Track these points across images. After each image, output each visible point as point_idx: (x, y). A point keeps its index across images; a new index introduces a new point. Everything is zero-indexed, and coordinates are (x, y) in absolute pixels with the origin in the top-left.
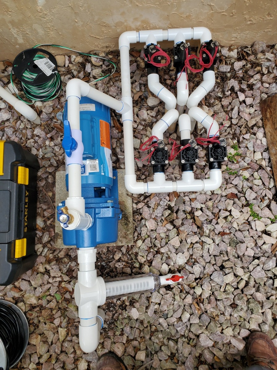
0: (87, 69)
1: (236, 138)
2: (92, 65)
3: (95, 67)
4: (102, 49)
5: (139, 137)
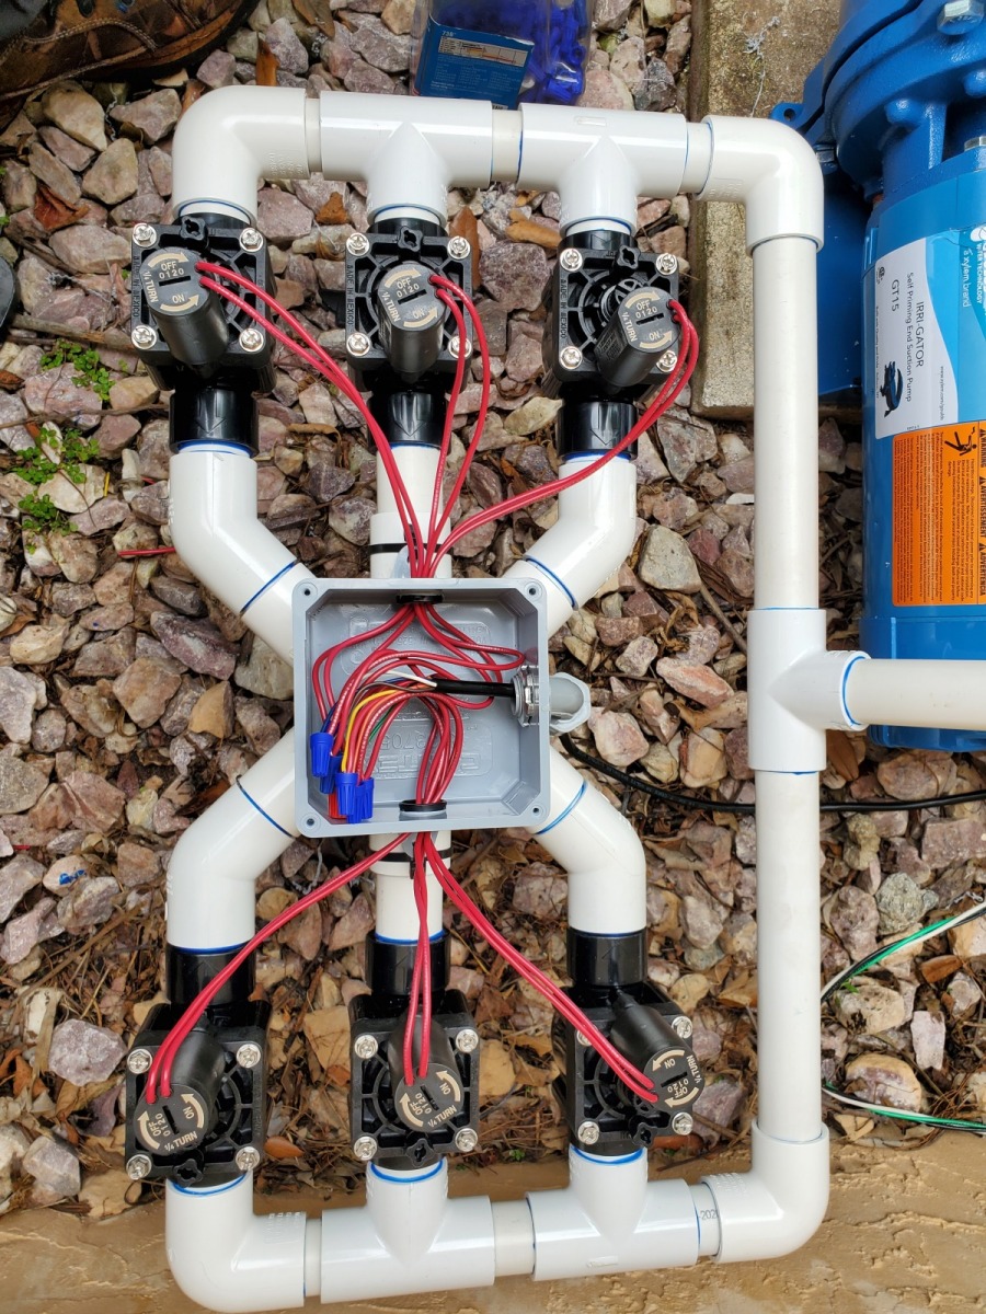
0: (935, 1032)
1: (31, 584)
2: (911, 1056)
3: (890, 1048)
4: (861, 1155)
5: (651, 601)
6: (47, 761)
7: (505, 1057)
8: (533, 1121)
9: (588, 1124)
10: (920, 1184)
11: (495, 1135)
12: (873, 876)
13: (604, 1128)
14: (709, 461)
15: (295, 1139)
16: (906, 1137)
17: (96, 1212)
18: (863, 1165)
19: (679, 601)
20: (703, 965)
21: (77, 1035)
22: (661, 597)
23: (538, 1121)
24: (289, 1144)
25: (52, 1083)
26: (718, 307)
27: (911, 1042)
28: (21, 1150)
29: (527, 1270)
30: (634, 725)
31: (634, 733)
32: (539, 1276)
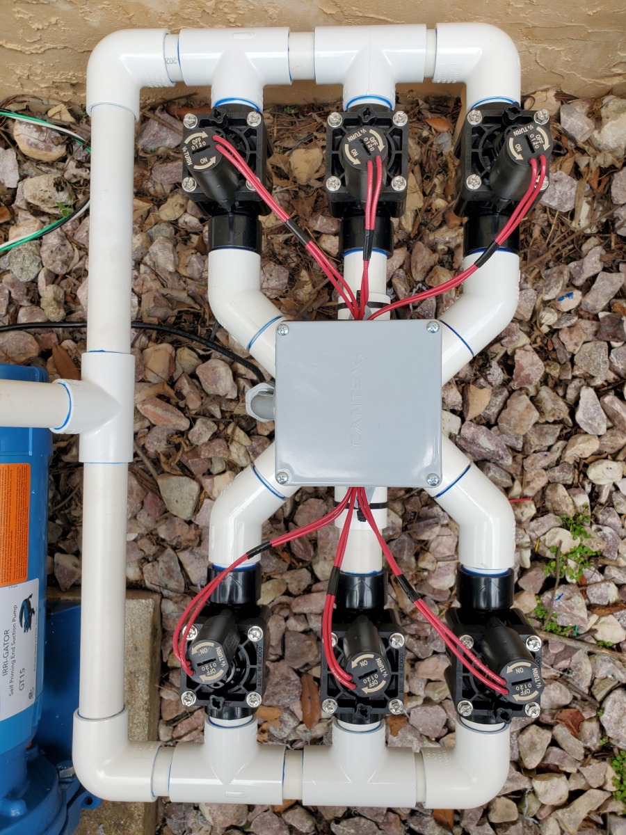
0: (3, 173)
1: (585, 484)
2: (20, 158)
3: (35, 164)
4: (58, 94)
5: (193, 469)
6: (577, 373)
7: (296, 173)
8: (279, 130)
9: (254, 125)
10: (18, 72)
11: (303, 124)
12: (44, 280)
13: (244, 122)
14: (149, 562)
15: (430, 129)
16: (25, 104)
17: (552, 93)
18: (57, 87)
19: (172, 469)
20: (163, 226)
21: (562, 202)
22: (185, 471)
23: (275, 131)
24: (434, 126)
25: (577, 173)
26: (142, 666)
27: (19, 167)
28: (596, 134)
29: (292, 35)
30: (206, 386)
31: (206, 380)
32: (287, 30)
